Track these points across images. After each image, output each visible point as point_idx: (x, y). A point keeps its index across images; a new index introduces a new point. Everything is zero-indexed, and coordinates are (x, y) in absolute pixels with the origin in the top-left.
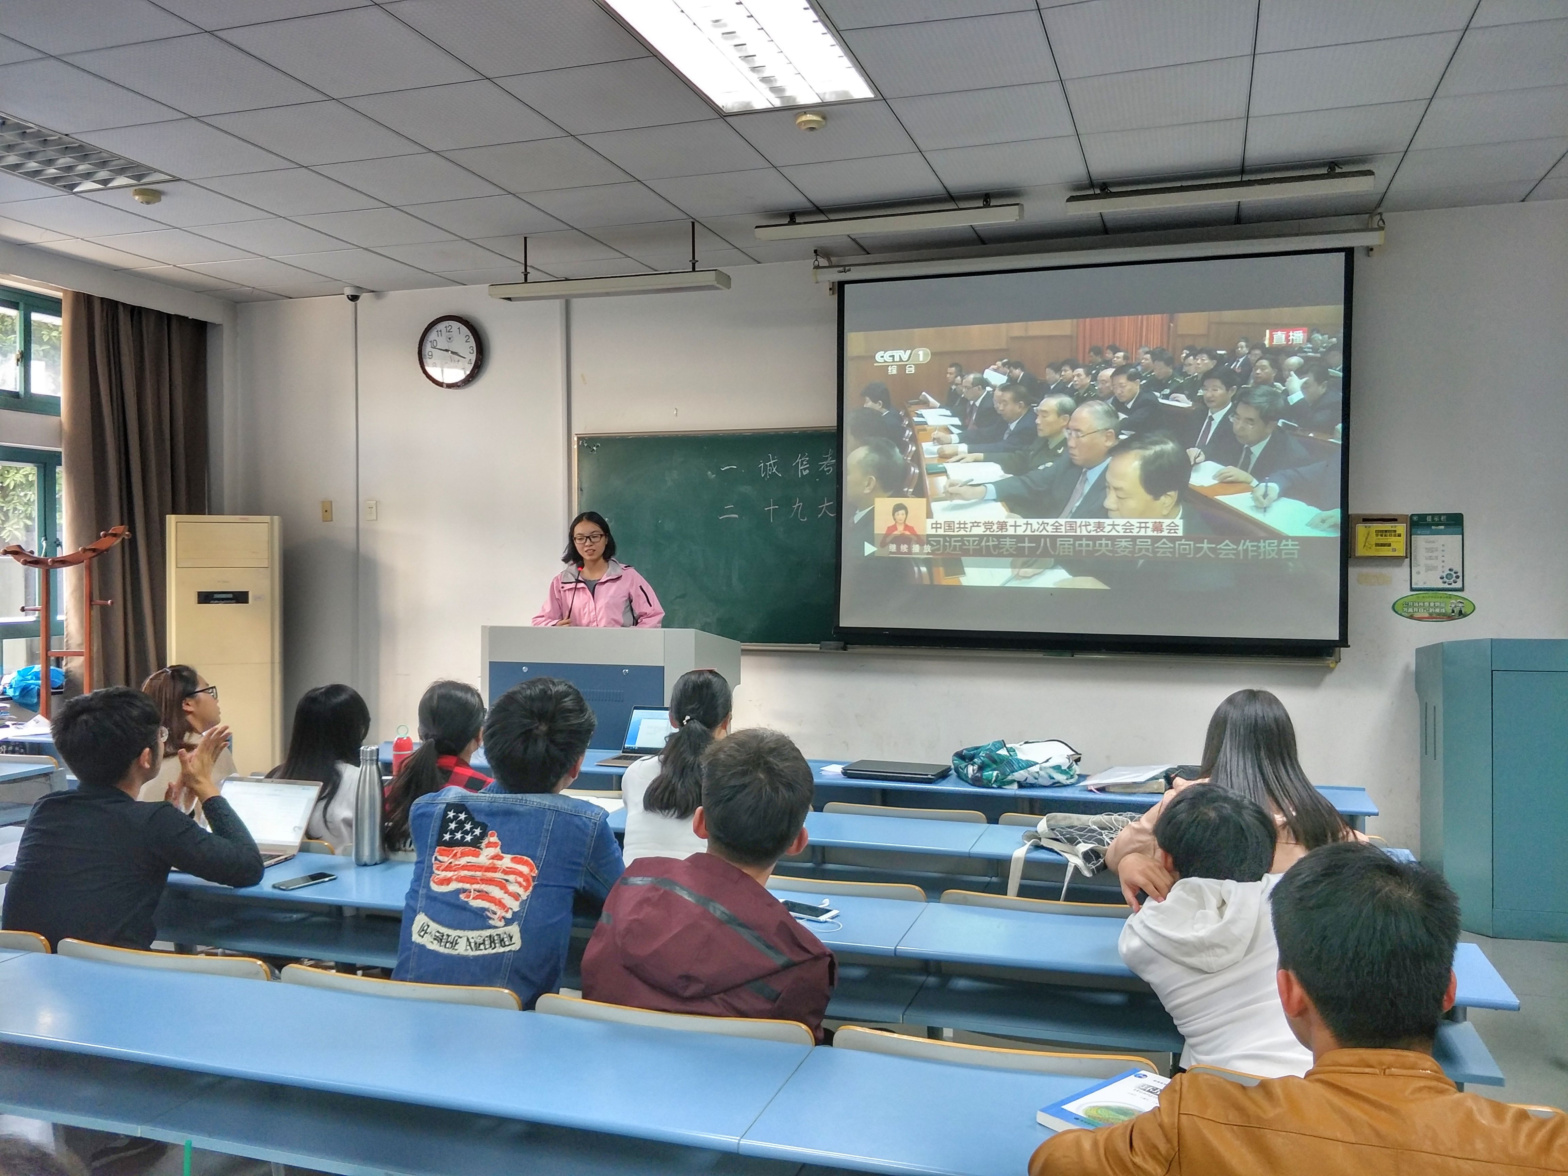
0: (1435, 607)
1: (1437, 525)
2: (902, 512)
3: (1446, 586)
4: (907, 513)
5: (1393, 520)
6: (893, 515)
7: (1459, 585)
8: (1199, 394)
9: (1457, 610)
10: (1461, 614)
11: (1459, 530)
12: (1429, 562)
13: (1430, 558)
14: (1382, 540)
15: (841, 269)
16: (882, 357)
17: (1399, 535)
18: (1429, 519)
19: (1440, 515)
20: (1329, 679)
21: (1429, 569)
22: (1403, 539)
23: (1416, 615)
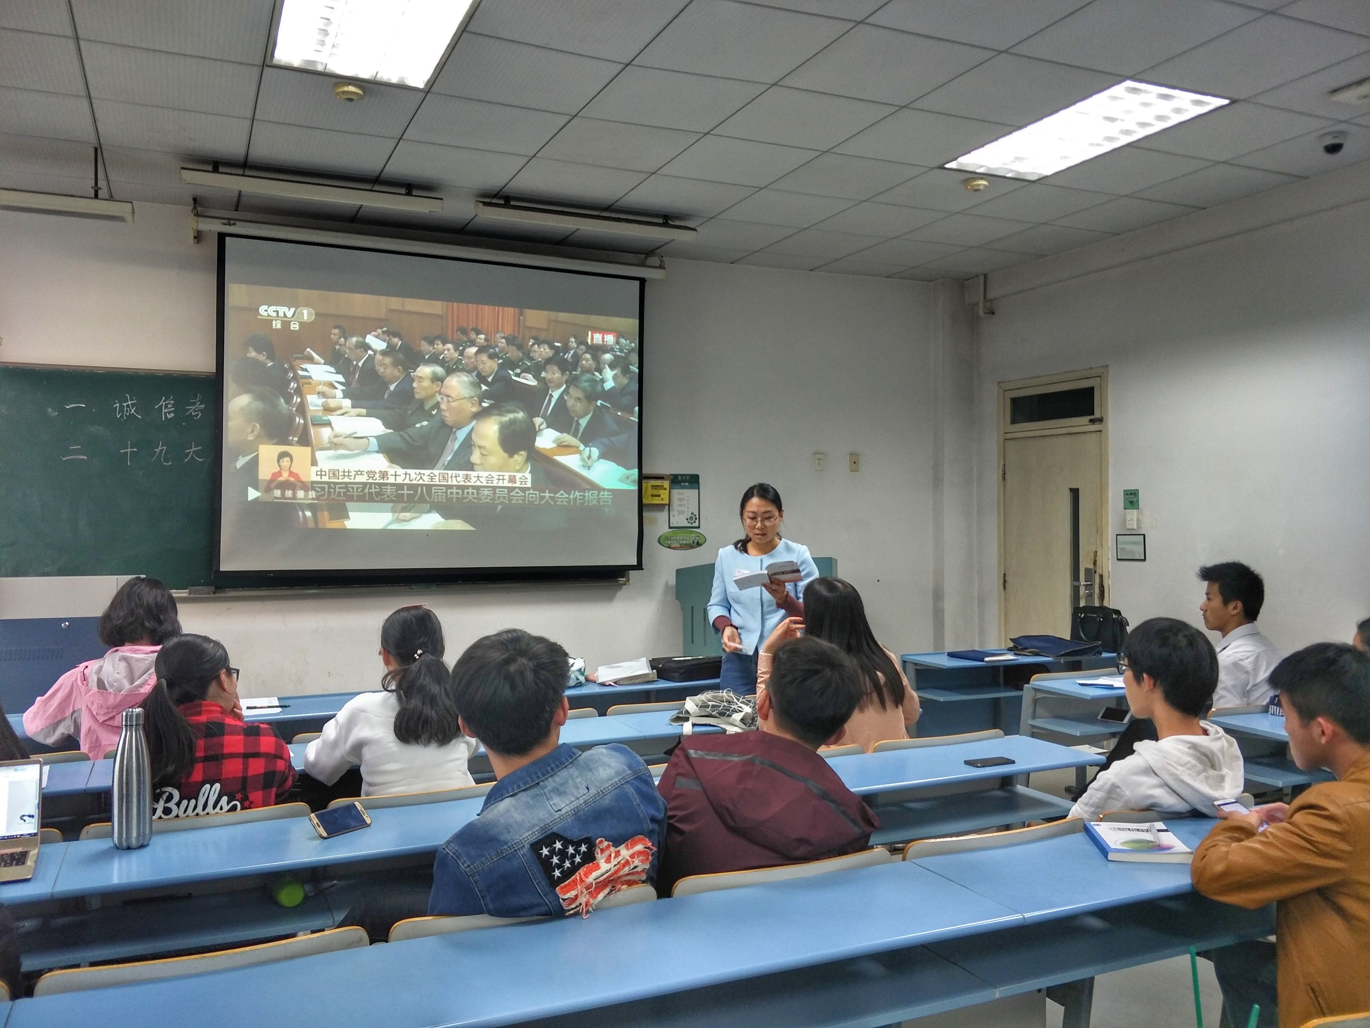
0: (683, 540)
1: (684, 482)
2: (287, 459)
3: (690, 525)
4: (292, 460)
5: (661, 478)
6: (278, 461)
7: (697, 524)
8: (542, 376)
9: (696, 542)
10: (699, 544)
11: (696, 485)
12: (680, 508)
13: (681, 505)
14: (655, 492)
15: (225, 221)
16: (266, 311)
17: (665, 489)
18: (680, 478)
19: (686, 475)
20: (620, 594)
21: (681, 513)
22: (667, 491)
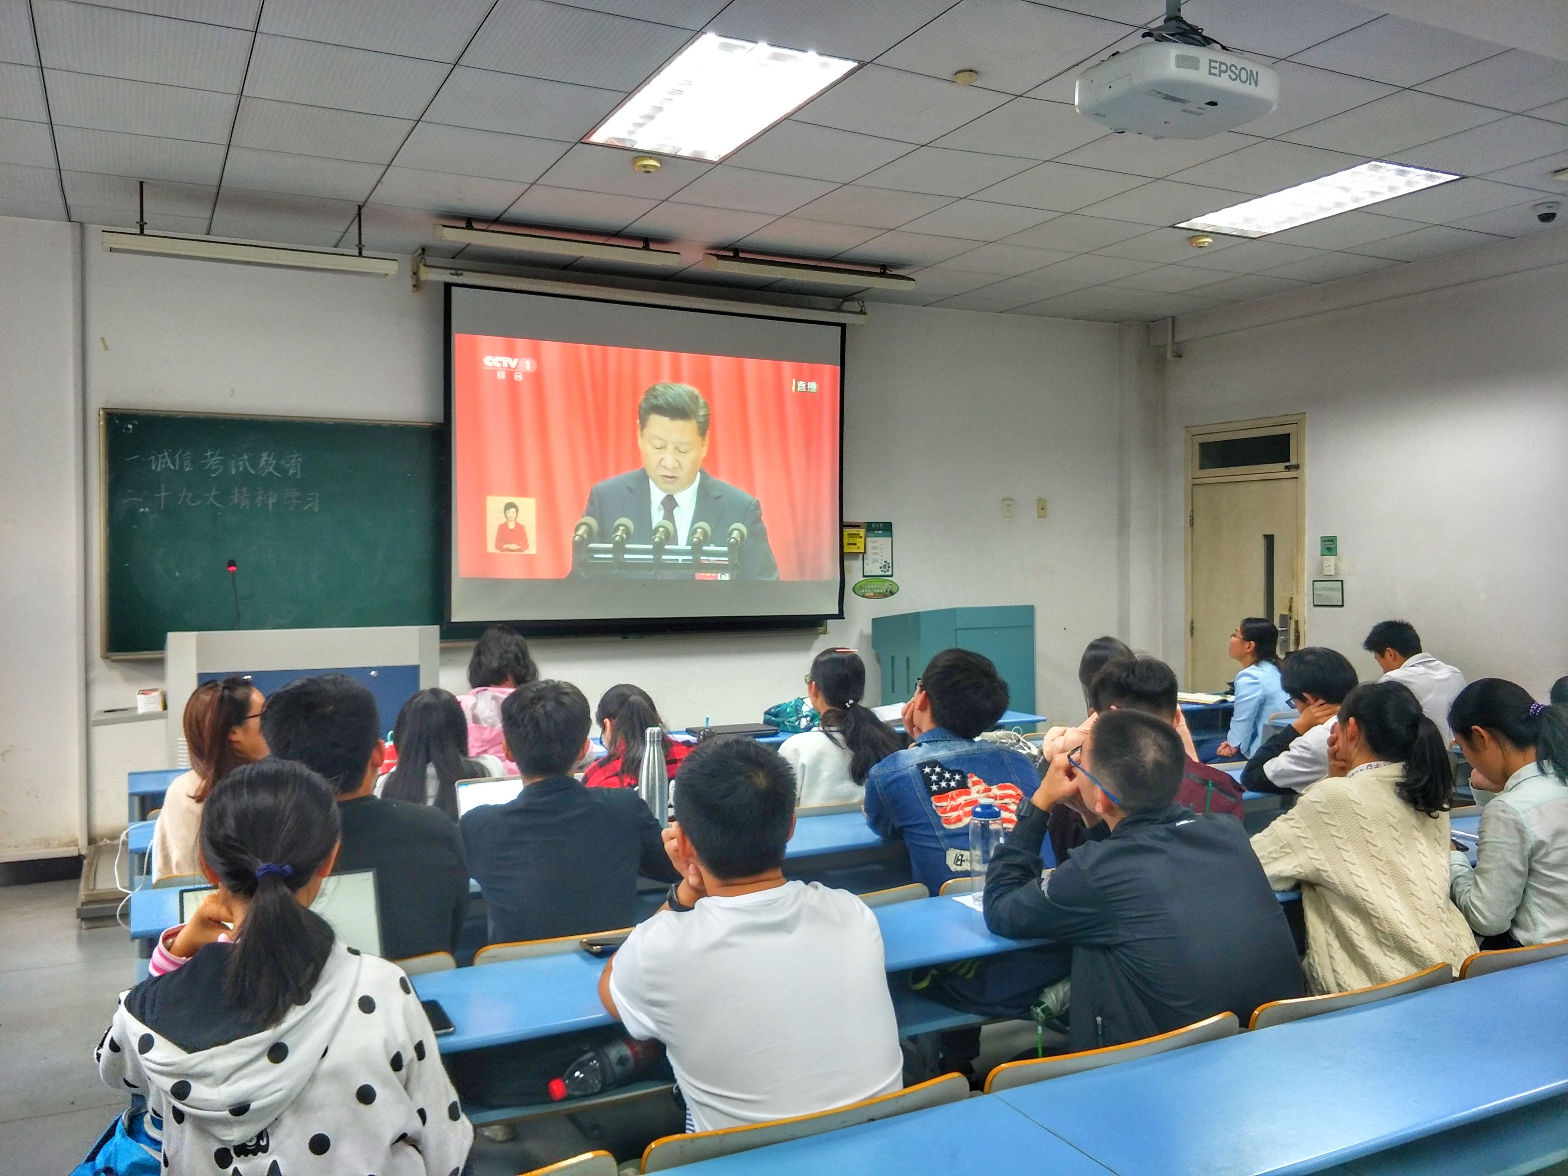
0: (877, 588)
1: (878, 530)
2: (513, 510)
3: (883, 573)
4: (517, 512)
5: (856, 526)
6: (505, 512)
7: (889, 573)
9: (889, 590)
10: (892, 593)
11: (889, 534)
12: (874, 556)
13: (874, 554)
14: (852, 541)
15: (453, 272)
16: (491, 361)
17: (861, 537)
18: (873, 526)
19: (880, 523)
20: (817, 643)
21: (875, 561)
22: (863, 539)
23: (867, 595)
